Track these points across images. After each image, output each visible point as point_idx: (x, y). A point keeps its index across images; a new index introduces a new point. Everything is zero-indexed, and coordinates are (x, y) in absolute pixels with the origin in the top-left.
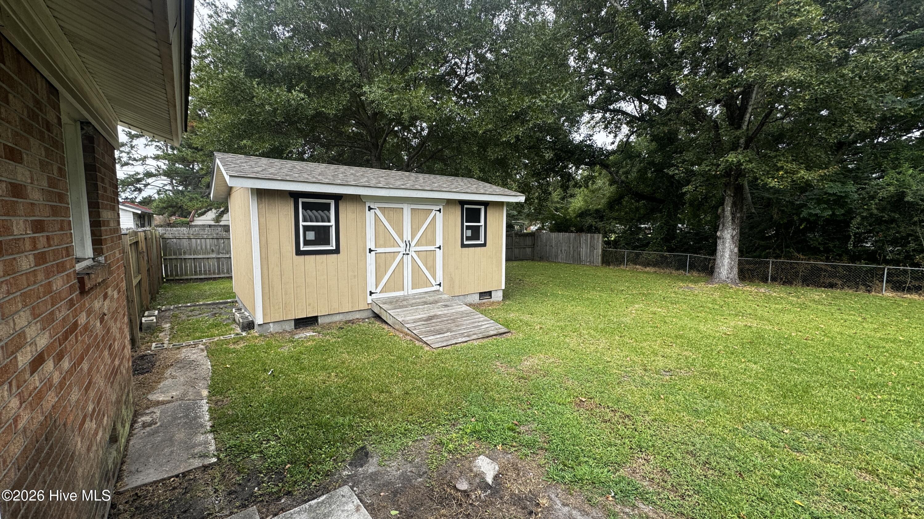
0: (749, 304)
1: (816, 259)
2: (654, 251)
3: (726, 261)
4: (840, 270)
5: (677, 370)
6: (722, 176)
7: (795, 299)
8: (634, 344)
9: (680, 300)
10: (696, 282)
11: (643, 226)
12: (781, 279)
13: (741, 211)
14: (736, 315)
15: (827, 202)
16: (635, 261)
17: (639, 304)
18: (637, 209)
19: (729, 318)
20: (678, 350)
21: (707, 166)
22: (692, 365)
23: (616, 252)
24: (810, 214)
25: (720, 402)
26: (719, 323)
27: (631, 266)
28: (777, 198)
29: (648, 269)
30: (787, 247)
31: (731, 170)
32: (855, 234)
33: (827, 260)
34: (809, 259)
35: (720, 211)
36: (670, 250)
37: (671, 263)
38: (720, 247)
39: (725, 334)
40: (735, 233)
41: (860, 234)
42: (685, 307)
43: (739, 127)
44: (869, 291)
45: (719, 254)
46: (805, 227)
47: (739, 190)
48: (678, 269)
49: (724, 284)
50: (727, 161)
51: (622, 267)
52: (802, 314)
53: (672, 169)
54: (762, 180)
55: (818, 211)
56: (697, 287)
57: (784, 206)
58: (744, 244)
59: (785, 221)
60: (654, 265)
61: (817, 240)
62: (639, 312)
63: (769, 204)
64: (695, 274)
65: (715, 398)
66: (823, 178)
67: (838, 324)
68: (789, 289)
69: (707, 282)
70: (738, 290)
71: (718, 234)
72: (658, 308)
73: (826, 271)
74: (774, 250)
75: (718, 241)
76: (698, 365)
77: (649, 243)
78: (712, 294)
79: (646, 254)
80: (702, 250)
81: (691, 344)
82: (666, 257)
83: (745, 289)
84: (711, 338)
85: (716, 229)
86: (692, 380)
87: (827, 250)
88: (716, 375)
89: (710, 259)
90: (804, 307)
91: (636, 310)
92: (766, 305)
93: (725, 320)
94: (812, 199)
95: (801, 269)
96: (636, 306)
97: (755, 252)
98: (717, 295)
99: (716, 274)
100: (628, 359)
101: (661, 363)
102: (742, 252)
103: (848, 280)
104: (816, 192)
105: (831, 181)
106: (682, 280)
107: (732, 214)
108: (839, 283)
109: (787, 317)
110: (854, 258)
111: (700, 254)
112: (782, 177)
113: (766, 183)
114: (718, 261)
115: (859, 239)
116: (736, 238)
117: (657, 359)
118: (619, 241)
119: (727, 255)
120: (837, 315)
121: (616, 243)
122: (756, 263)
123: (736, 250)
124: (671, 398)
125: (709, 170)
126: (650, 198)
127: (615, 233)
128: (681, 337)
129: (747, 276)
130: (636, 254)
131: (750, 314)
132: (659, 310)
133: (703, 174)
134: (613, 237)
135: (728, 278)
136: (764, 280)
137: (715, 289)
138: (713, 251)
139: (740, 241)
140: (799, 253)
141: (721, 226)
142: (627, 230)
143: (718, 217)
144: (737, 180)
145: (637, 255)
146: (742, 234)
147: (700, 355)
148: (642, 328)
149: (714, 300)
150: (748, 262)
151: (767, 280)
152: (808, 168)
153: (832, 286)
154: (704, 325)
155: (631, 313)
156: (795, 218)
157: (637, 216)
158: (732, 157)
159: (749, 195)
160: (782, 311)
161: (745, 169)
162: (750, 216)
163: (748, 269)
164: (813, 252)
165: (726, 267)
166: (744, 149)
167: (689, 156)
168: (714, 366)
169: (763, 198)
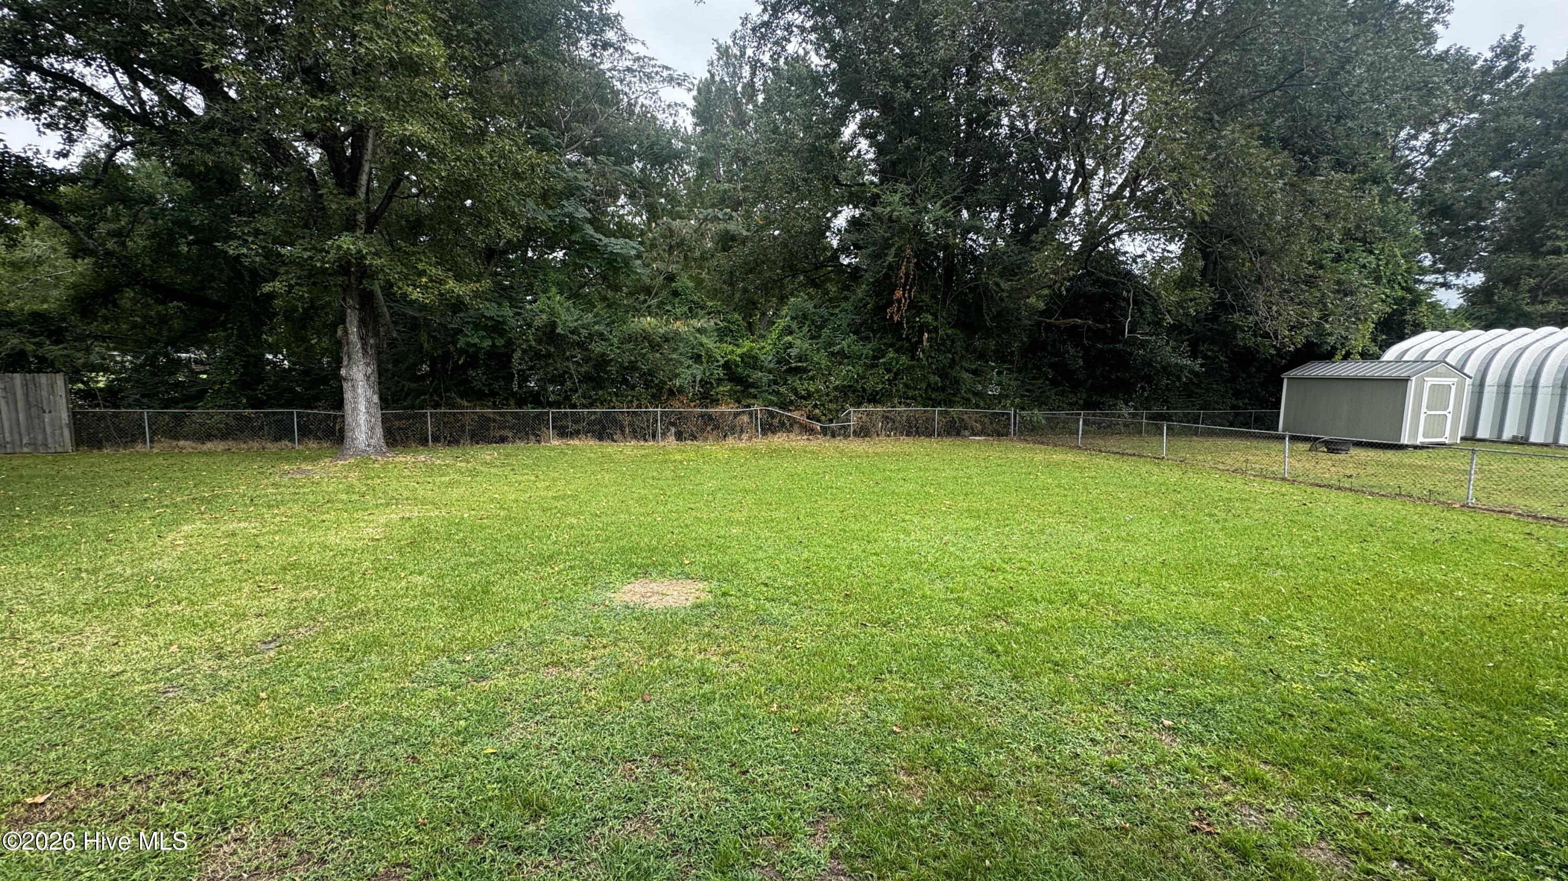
0: (406, 482)
1: (483, 406)
2: (219, 407)
3: (362, 418)
4: (509, 418)
5: (291, 632)
6: (334, 273)
7: (463, 464)
8: (187, 612)
9: (287, 498)
10: (314, 459)
11: (184, 355)
12: (445, 438)
13: (376, 334)
14: (388, 505)
15: (485, 328)
16: (175, 431)
17: (194, 522)
18: (164, 320)
19: (376, 512)
20: (289, 593)
21: (305, 249)
22: (318, 611)
23: (115, 415)
24: (468, 344)
25: (373, 657)
26: (362, 524)
27: (166, 443)
28: (425, 319)
29: (209, 445)
30: (447, 391)
31: (349, 263)
32: (519, 371)
33: (495, 406)
34: (474, 407)
35: (340, 333)
36: (255, 403)
37: (261, 428)
38: (348, 395)
39: (373, 540)
40: (370, 371)
41: (523, 371)
42: (296, 509)
43: (353, 193)
44: (539, 442)
45: (348, 407)
46: (465, 361)
47: (366, 300)
48: (277, 439)
49: (364, 458)
50: (340, 247)
51: (139, 447)
52: (474, 484)
53: (235, 243)
54: (400, 288)
55: (477, 340)
56: (317, 468)
57: (435, 331)
58: (388, 389)
59: (440, 352)
60: (224, 436)
61: (480, 380)
62: (193, 541)
63: (414, 326)
64: (313, 445)
65: (365, 654)
66: (476, 295)
67: (513, 489)
68: (456, 451)
69: (334, 457)
70: (387, 463)
71: (343, 372)
72: (239, 521)
73: (494, 421)
74: (431, 396)
75: (345, 385)
76: (329, 609)
77: (203, 392)
78: (346, 477)
79: (198, 414)
80: (320, 400)
81: (315, 574)
82: (249, 419)
83: (397, 459)
84: (349, 553)
85: (338, 363)
86: (322, 638)
87: (493, 394)
88: (363, 613)
89: (336, 417)
90: (474, 473)
91: (186, 537)
92: (429, 479)
93: (371, 517)
94: (468, 323)
95: (467, 420)
96: (185, 528)
97: (405, 399)
98: (354, 476)
99: (348, 441)
100: (174, 648)
101: (254, 630)
102: (386, 402)
103: (519, 431)
104: (472, 312)
105: (487, 300)
106: (288, 460)
107: (362, 339)
108: (510, 435)
109: (456, 493)
110: (521, 403)
111: (316, 408)
112: (426, 287)
113: (405, 294)
114: (349, 419)
115: (524, 379)
116: (372, 379)
117: (243, 625)
118: (121, 390)
119: (362, 407)
120: (511, 477)
121: (112, 395)
122: (407, 418)
123: (376, 399)
124: (284, 689)
125: (311, 258)
126: (192, 297)
127: (106, 370)
128: (294, 566)
129: (398, 438)
130: (175, 416)
131: (407, 499)
132: (242, 525)
133: (300, 263)
134: (102, 381)
135: (369, 445)
136: (423, 441)
137: (350, 467)
138: (339, 403)
139: (380, 383)
140: (462, 398)
141: (345, 359)
142: (142, 366)
143: (339, 344)
144: (361, 283)
145: (178, 418)
146: (381, 372)
147: (333, 589)
148: (205, 571)
149: (351, 486)
150: (398, 417)
151: (427, 441)
152: (459, 278)
153: (503, 440)
154: (337, 534)
155: (174, 547)
156: (452, 349)
157: (165, 333)
158: (346, 242)
159: (385, 309)
160: (450, 484)
161: (371, 265)
162: (392, 344)
163: (399, 428)
164: (478, 396)
165: (363, 428)
166: (366, 232)
167: (266, 223)
168: (357, 600)
169: (405, 315)
